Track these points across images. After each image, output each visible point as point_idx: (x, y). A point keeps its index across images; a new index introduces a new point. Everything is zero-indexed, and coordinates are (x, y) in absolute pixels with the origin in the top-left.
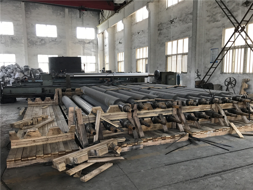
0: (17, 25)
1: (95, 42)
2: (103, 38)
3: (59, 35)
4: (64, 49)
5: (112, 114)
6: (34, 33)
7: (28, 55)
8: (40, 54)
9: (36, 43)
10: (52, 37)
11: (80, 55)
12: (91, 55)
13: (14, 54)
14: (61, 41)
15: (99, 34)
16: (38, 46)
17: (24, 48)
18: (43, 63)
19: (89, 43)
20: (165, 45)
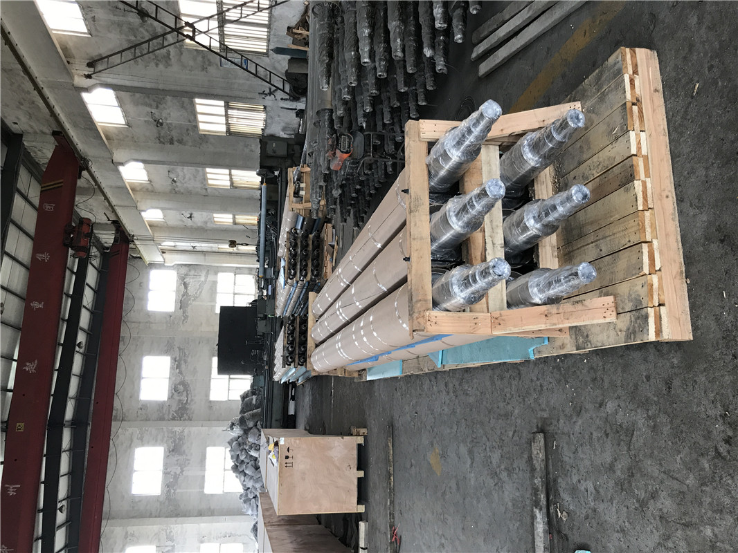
0: (141, 439)
1: (184, 271)
2: (175, 251)
3: (166, 352)
4: (199, 343)
6: (161, 405)
7: (209, 420)
8: (207, 395)
9: (182, 403)
10: (171, 368)
11: (213, 307)
12: (215, 283)
13: (205, 450)
14: (180, 349)
15: (164, 259)
16: (189, 399)
17: (194, 428)
18: (229, 390)
19: (185, 285)
20: (205, 135)
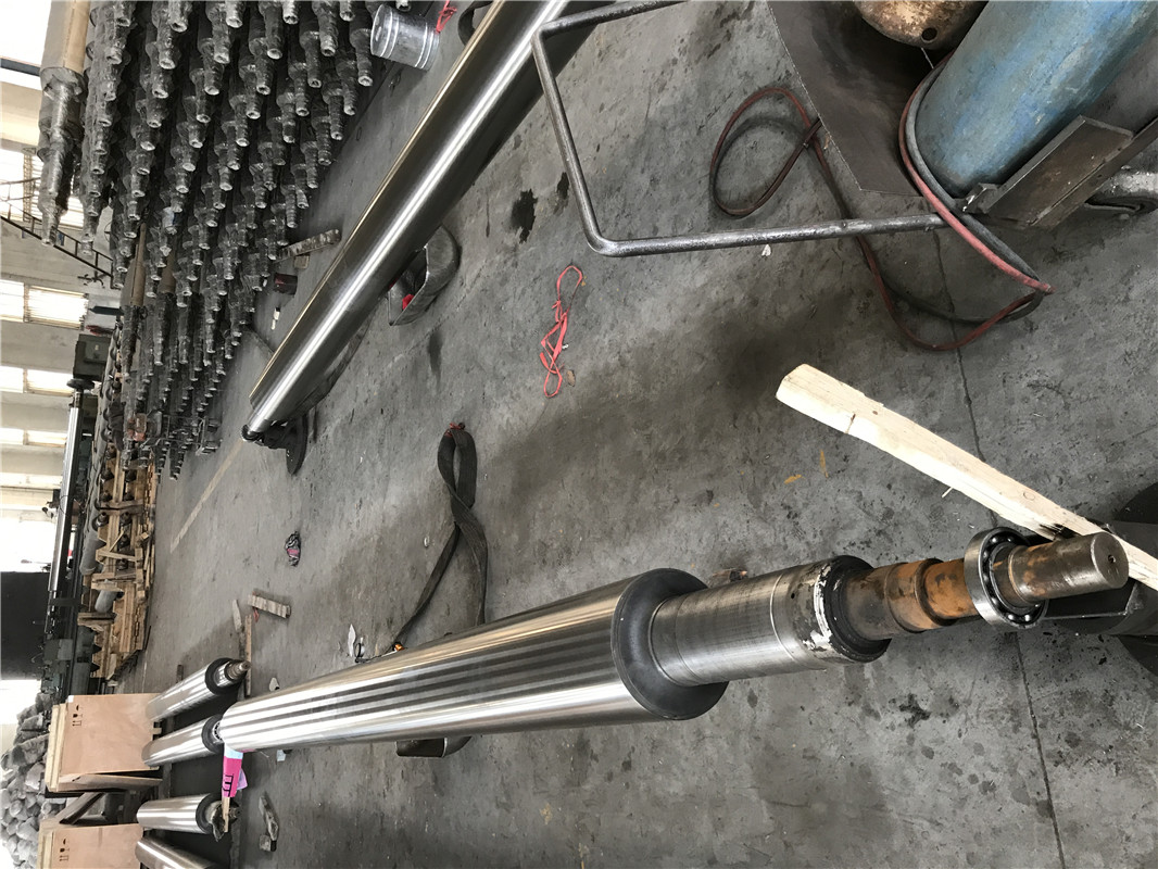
5: (109, 536)
